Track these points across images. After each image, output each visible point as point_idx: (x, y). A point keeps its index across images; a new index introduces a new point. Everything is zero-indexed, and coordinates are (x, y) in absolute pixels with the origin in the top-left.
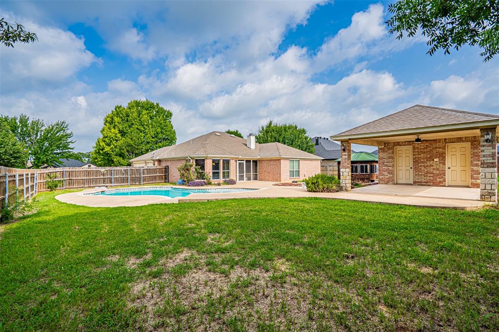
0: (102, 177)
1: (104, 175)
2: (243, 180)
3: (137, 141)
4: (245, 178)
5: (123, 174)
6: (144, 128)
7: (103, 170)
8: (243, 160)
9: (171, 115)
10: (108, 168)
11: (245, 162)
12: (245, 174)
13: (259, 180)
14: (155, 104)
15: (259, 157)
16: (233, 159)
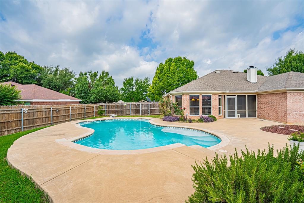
0: (125, 109)
1: (126, 107)
2: (234, 116)
3: (167, 84)
4: (236, 115)
5: (137, 107)
6: (172, 75)
7: (126, 104)
8: (235, 95)
9: (193, 64)
10: (128, 103)
11: (236, 97)
12: (236, 110)
13: (258, 117)
14: (183, 58)
15: (256, 91)
16: (215, 94)
